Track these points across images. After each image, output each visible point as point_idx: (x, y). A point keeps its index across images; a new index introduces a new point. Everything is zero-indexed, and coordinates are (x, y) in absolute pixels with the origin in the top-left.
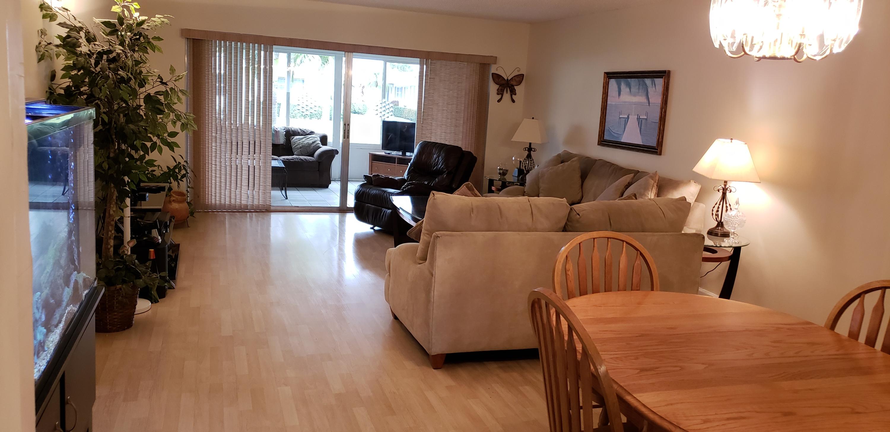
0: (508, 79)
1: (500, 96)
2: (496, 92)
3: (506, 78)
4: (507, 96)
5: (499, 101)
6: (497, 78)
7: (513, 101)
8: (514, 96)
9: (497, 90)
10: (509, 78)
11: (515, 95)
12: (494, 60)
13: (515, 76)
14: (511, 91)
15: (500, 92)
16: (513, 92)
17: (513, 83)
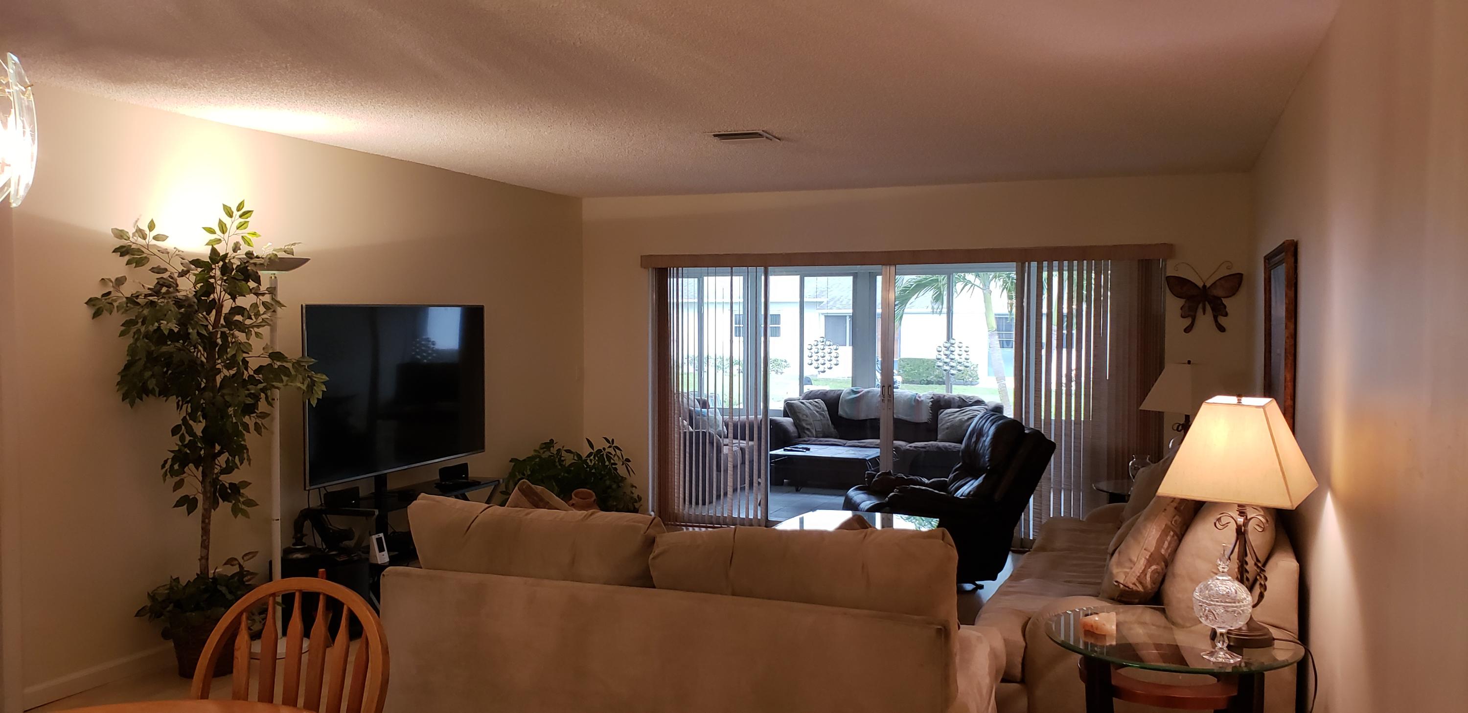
0: (1204, 286)
1: (1187, 322)
2: (1179, 312)
3: (1200, 285)
4: (1205, 319)
5: (1188, 330)
6: (1179, 285)
7: (1222, 329)
8: (1222, 320)
9: (1181, 309)
10: (1208, 285)
11: (1226, 315)
12: (1169, 250)
13: (1220, 279)
14: (1214, 309)
15: (1190, 313)
16: (1219, 310)
17: (1218, 292)
